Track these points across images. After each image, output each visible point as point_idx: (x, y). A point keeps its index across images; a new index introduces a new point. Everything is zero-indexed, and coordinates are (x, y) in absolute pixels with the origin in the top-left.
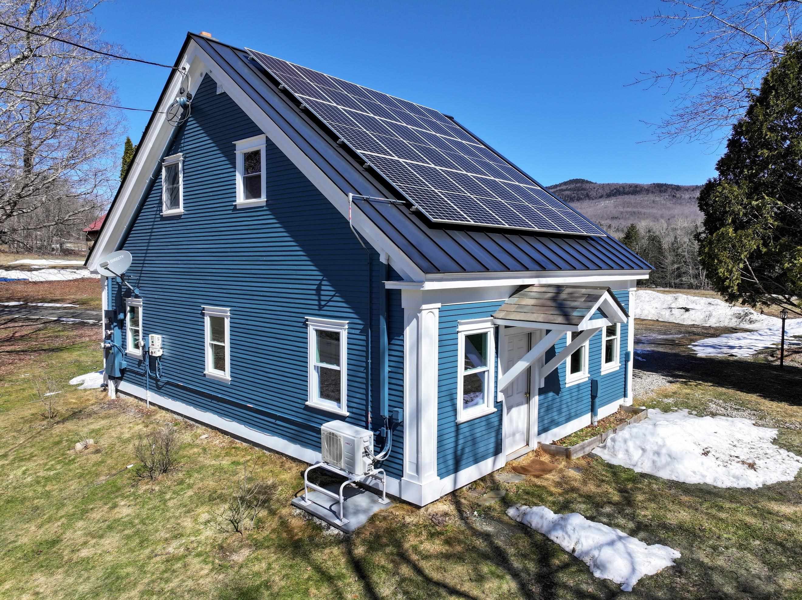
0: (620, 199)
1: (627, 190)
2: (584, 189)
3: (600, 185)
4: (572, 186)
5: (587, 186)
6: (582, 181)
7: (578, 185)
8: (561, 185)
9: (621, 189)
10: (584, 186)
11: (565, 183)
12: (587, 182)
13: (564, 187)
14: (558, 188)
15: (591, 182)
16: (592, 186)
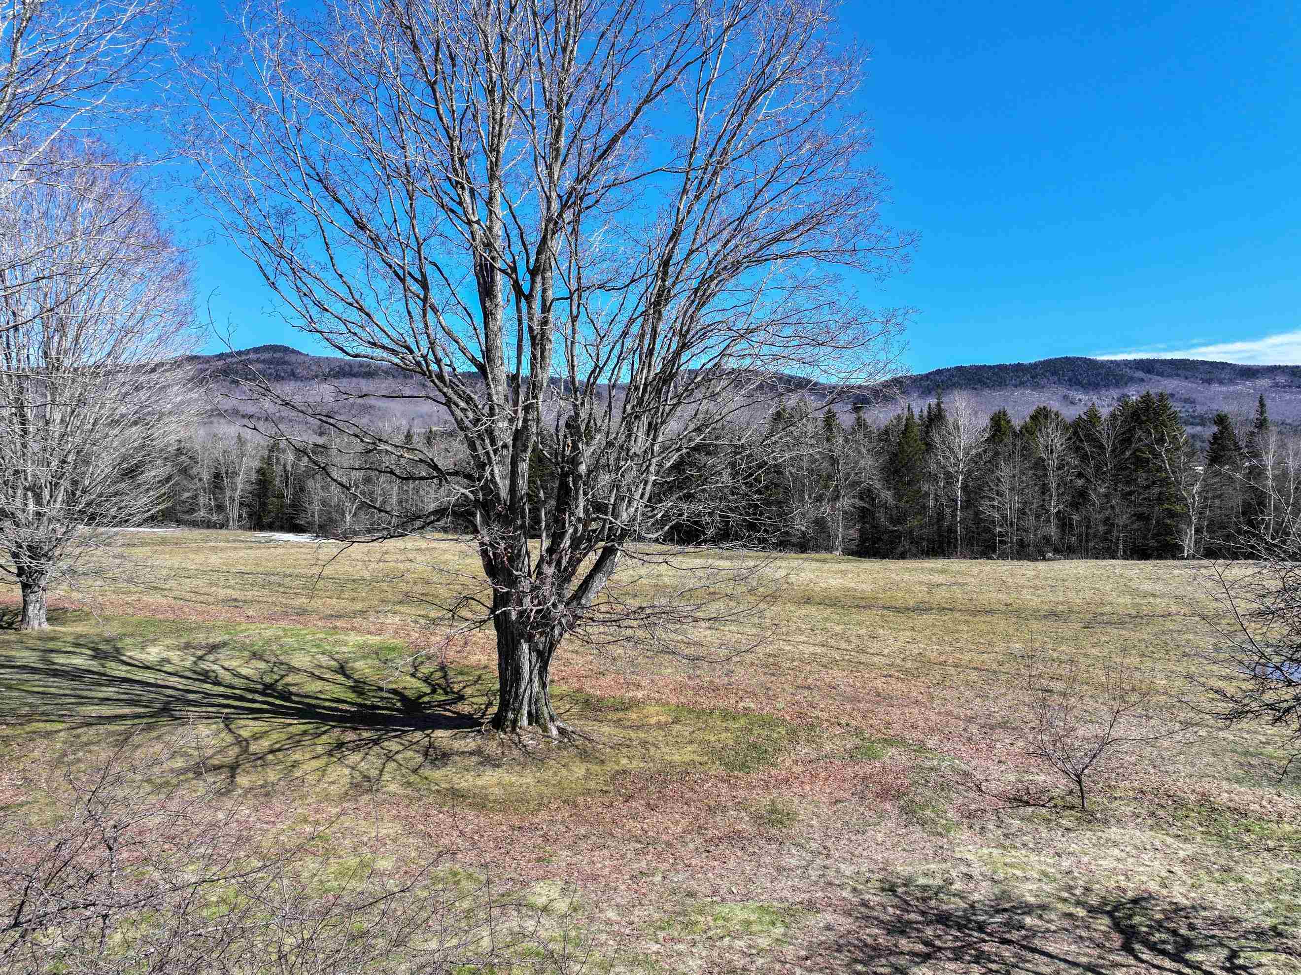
0: (344, 384)
1: (356, 370)
2: (286, 363)
3: (313, 358)
4: (266, 356)
5: (293, 358)
6: (286, 350)
7: (278, 355)
8: (248, 352)
9: (347, 369)
10: (287, 358)
11: (256, 350)
12: (293, 351)
13: (252, 356)
14: (244, 357)
15: (298, 353)
16: (301, 358)
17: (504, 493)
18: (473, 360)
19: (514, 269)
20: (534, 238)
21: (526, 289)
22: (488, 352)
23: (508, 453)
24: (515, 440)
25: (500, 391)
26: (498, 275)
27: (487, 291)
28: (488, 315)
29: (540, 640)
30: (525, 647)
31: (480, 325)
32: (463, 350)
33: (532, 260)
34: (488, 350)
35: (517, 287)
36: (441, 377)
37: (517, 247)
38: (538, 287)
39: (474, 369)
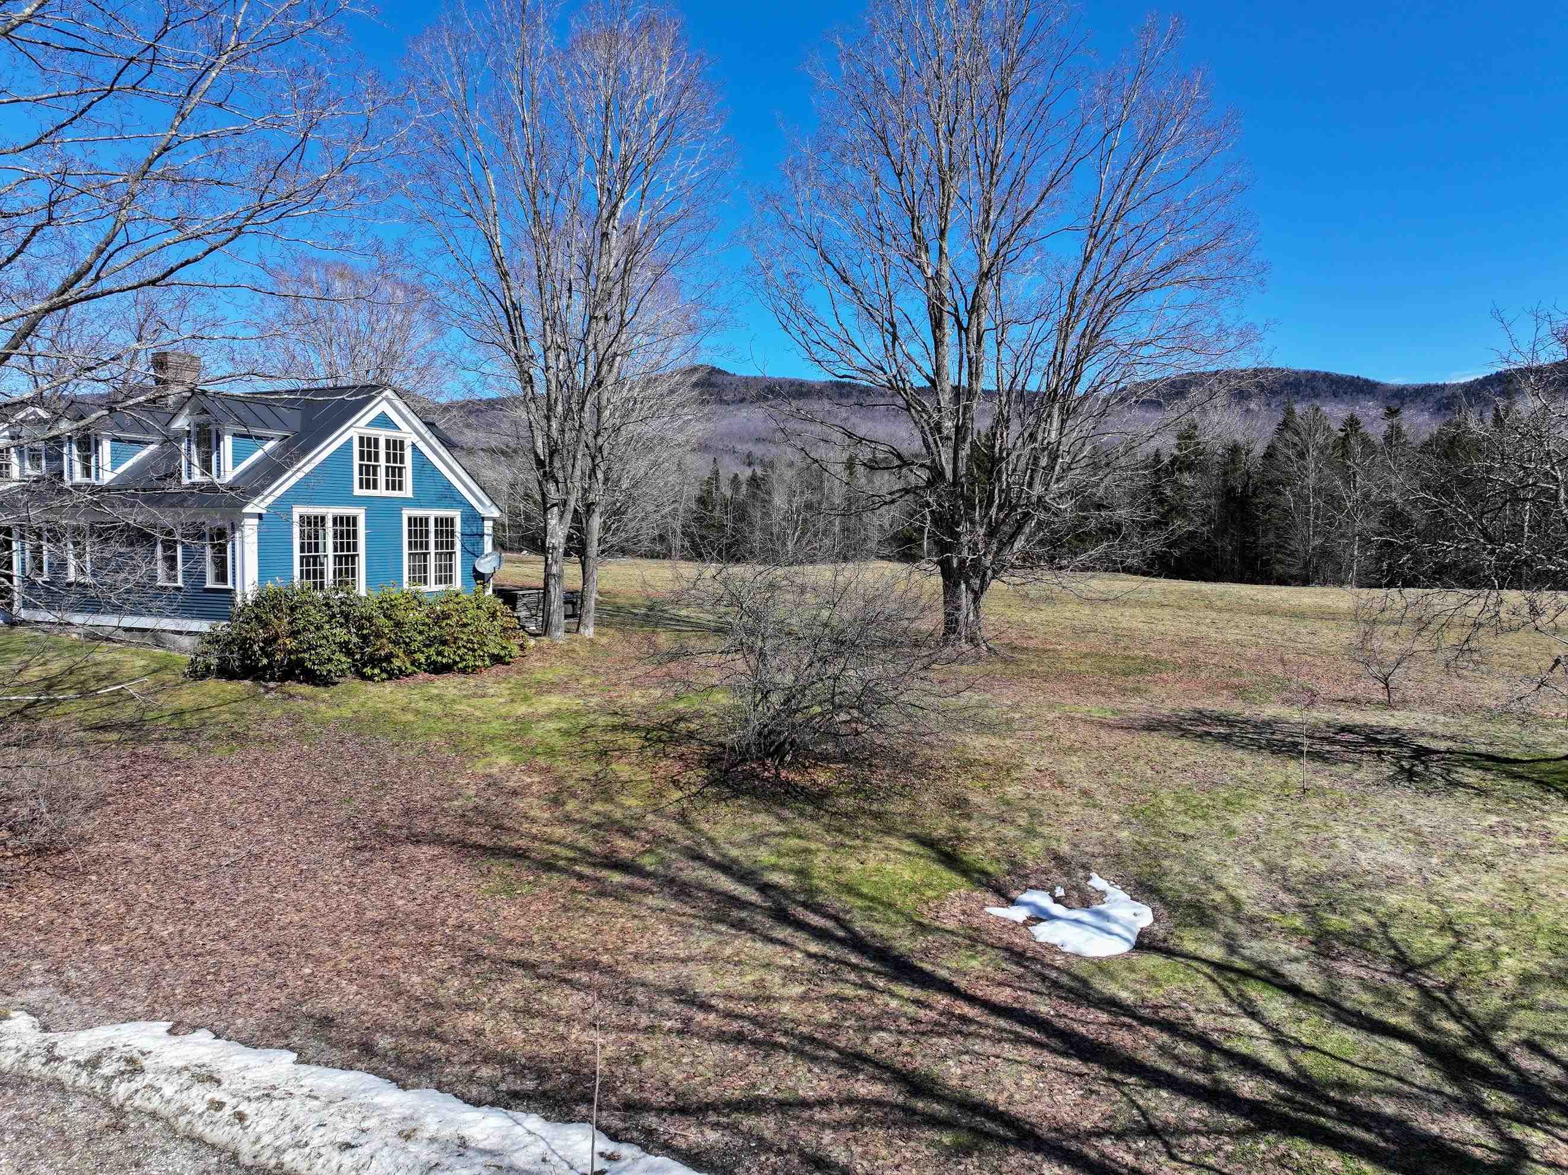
1: (786, 390)
2: (713, 385)
3: (740, 379)
5: (720, 379)
10: (713, 379)
15: (725, 373)
16: (727, 380)
17: (949, 474)
18: (928, 377)
19: (956, 309)
20: (970, 290)
21: (965, 324)
22: (938, 371)
23: (951, 443)
24: (956, 434)
25: (945, 398)
26: (946, 316)
27: (937, 325)
28: (938, 343)
29: (976, 583)
30: (963, 586)
31: (932, 351)
32: (920, 370)
33: (970, 302)
34: (938, 368)
35: (958, 321)
36: (905, 390)
37: (958, 294)
38: (974, 322)
39: (928, 384)
